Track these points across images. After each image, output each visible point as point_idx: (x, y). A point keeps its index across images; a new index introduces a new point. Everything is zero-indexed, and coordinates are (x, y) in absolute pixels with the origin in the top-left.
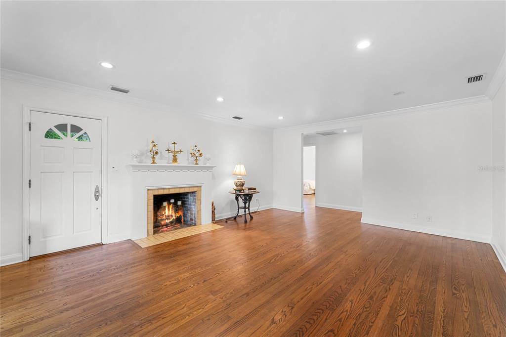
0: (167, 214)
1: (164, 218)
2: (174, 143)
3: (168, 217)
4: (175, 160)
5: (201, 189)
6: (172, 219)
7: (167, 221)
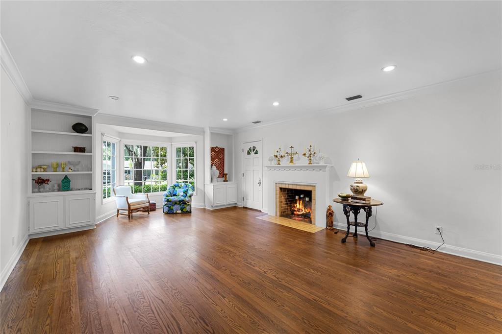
0: (298, 207)
1: (296, 209)
2: (292, 147)
3: (299, 210)
4: (292, 161)
5: (315, 189)
6: (302, 212)
7: (298, 213)
